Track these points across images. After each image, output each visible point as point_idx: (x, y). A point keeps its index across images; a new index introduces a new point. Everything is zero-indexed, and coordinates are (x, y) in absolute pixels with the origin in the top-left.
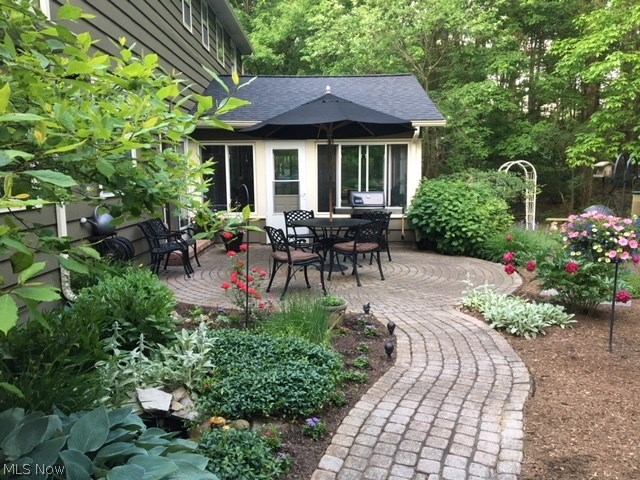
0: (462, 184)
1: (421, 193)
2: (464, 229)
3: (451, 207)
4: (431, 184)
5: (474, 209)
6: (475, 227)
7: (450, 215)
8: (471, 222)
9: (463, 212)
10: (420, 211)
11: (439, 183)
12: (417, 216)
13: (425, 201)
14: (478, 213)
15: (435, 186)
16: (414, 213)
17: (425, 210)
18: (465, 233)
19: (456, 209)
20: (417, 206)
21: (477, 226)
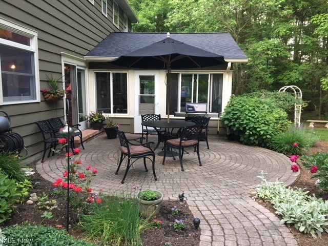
0: (257, 99)
1: (231, 105)
2: (258, 130)
3: (250, 114)
4: (238, 99)
5: (265, 116)
6: (266, 128)
7: (249, 119)
8: (263, 125)
9: (258, 118)
10: (230, 116)
11: (242, 98)
12: (228, 119)
13: (233, 110)
14: (268, 119)
15: (240, 100)
16: (226, 117)
17: (233, 116)
18: (259, 131)
19: (253, 116)
20: (228, 113)
21: (267, 127)
